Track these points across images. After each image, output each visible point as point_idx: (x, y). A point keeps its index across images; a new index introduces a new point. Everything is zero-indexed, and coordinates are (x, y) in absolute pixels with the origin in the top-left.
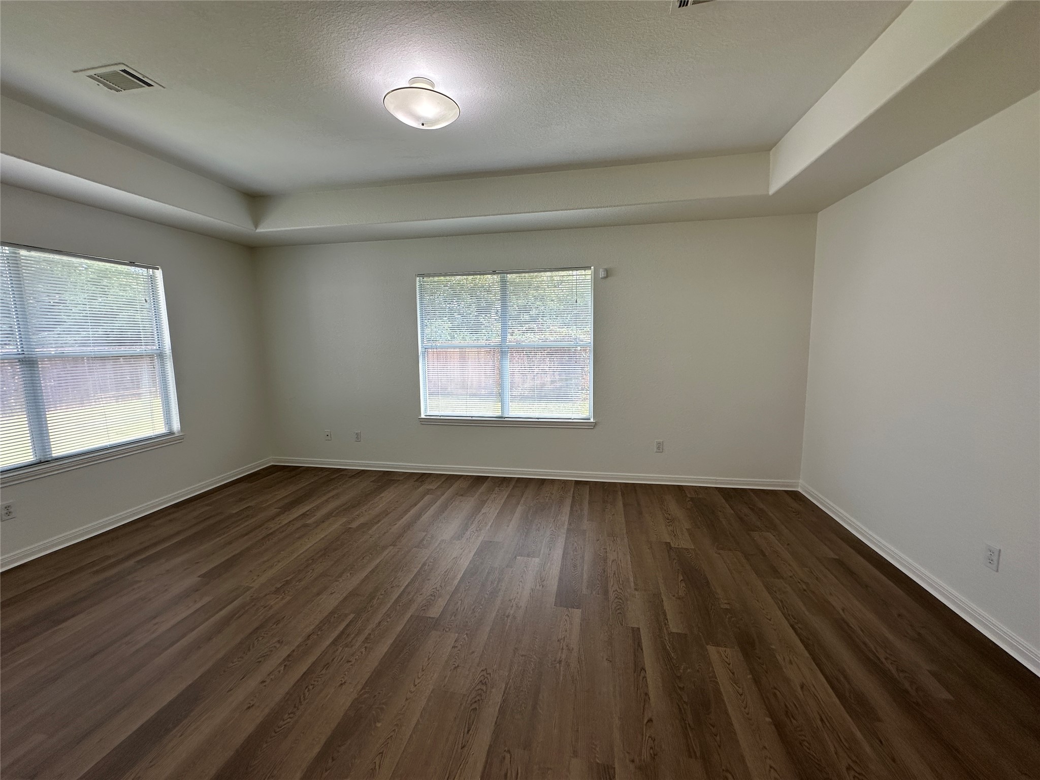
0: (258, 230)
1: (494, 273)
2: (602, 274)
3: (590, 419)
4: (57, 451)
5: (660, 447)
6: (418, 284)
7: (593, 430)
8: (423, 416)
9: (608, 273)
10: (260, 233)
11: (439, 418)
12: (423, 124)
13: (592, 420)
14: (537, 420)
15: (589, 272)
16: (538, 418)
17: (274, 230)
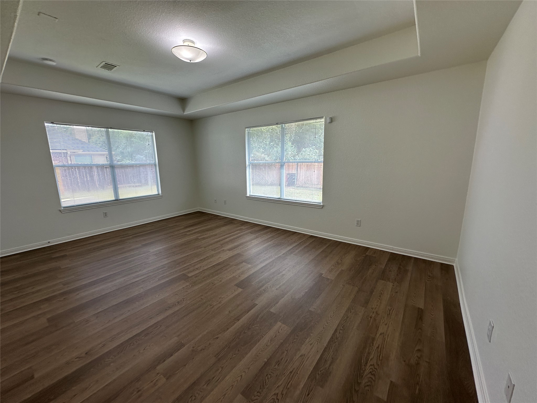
0: (184, 114)
1: (277, 124)
2: (328, 121)
3: (321, 203)
4: (121, 197)
5: (359, 223)
6: (247, 132)
7: (321, 209)
8: (248, 195)
9: (332, 120)
10: (186, 114)
11: (254, 196)
12: (190, 61)
13: (322, 204)
14: (295, 201)
15: (323, 120)
16: (296, 201)
17: (190, 112)
